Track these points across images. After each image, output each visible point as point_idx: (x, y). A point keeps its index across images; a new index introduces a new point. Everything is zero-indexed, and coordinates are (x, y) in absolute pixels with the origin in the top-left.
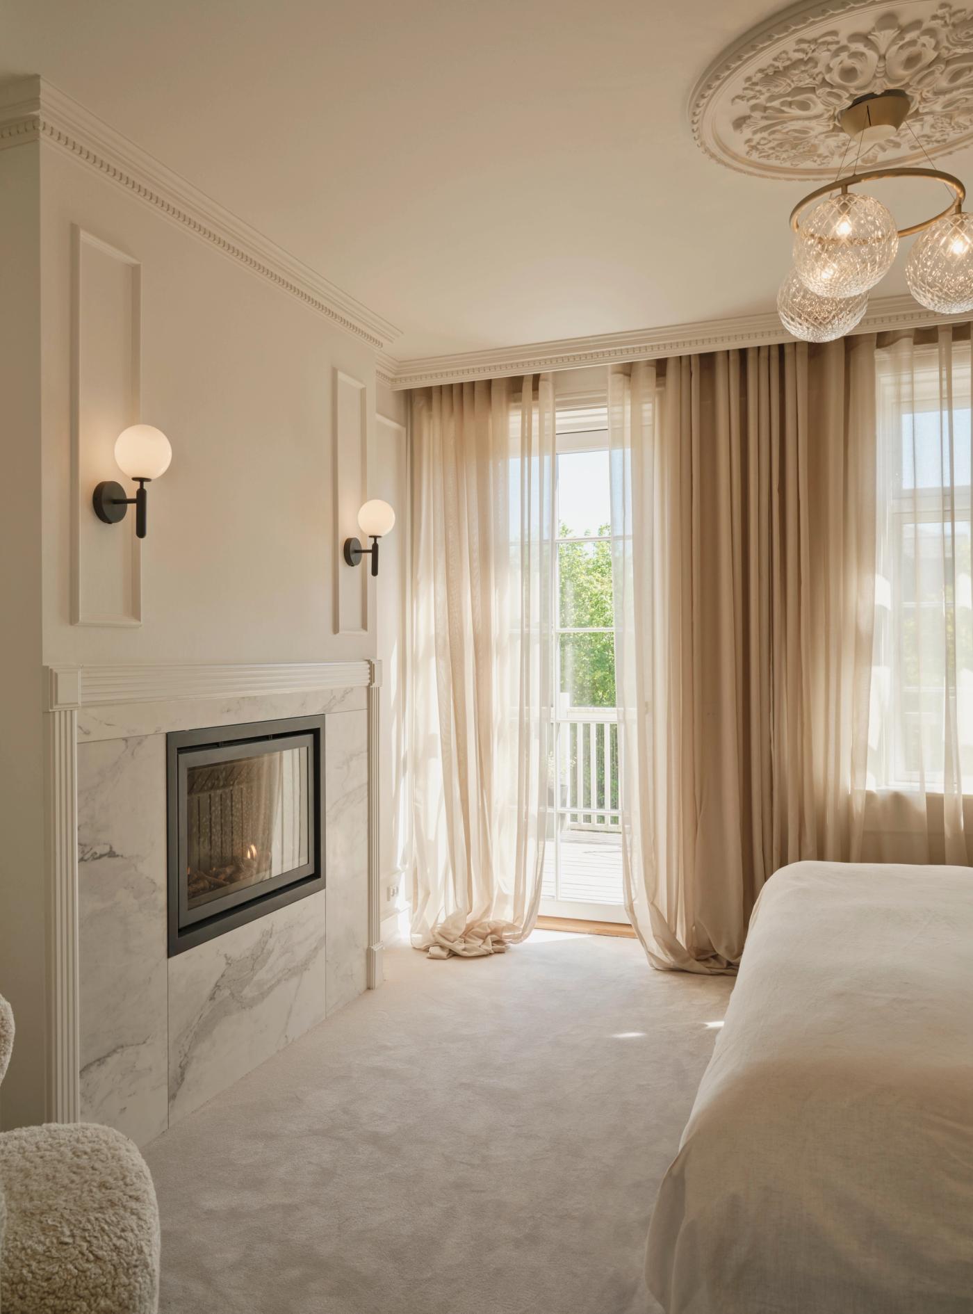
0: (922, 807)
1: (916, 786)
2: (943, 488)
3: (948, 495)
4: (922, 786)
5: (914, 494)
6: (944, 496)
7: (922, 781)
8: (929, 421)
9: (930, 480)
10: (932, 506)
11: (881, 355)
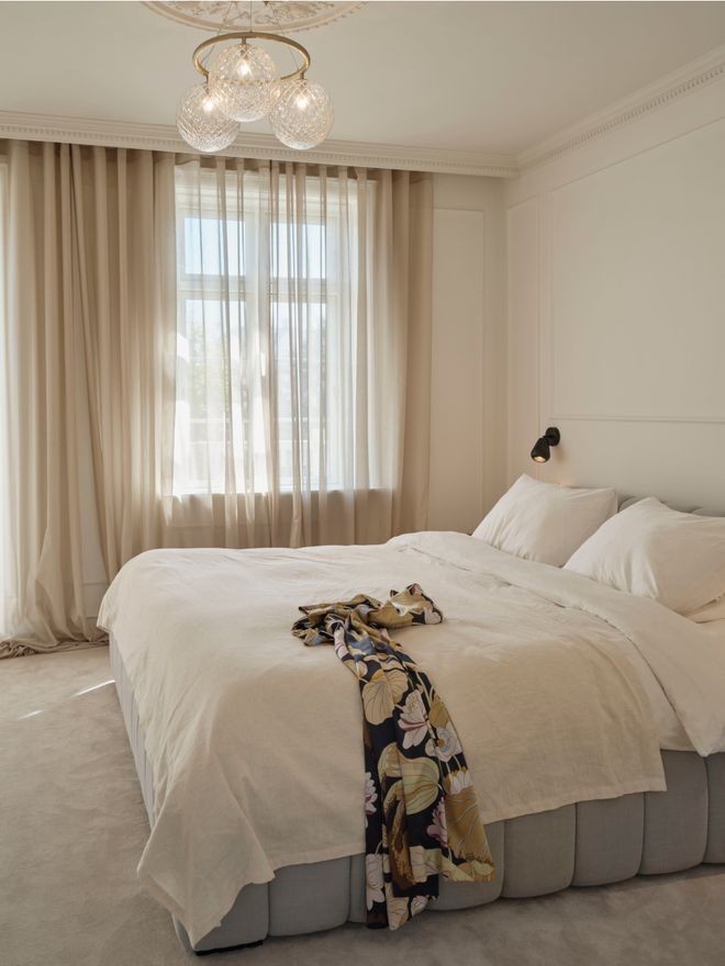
0: (209, 504)
1: (206, 491)
2: (221, 276)
3: (224, 281)
4: (210, 491)
5: (202, 278)
6: (222, 281)
7: (209, 487)
8: (211, 225)
9: (212, 269)
10: (212, 288)
11: (178, 170)
